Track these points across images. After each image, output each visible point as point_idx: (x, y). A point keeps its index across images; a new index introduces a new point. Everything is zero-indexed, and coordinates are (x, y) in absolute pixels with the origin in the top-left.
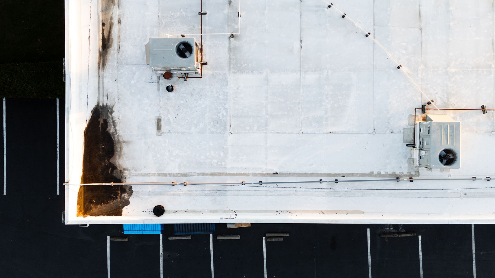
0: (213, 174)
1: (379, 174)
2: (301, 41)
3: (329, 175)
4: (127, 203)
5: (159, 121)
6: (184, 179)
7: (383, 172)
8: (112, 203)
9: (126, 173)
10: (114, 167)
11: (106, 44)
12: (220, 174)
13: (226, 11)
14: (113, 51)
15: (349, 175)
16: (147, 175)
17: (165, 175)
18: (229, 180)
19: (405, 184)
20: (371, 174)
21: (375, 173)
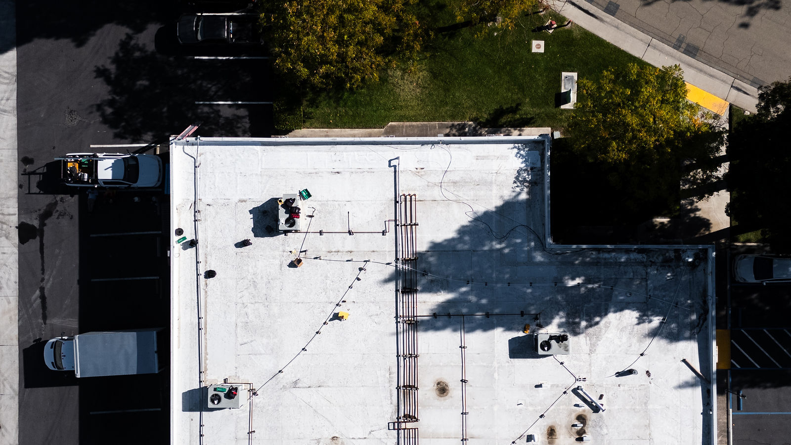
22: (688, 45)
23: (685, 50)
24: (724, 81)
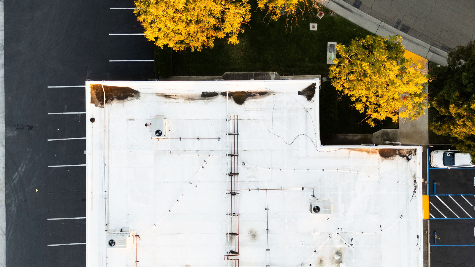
0: (109, 143)
1: (109, 217)
2: (168, 182)
3: (108, 195)
4: (96, 106)
5: (133, 120)
6: (107, 131)
7: (109, 218)
8: (97, 99)
9: (109, 105)
10: (112, 100)
11: (167, 96)
12: (109, 147)
13: (181, 149)
14: (164, 99)
15: (108, 204)
16: (109, 115)
17: (109, 123)
18: (106, 151)
19: (104, 228)
20: (109, 213)
21: (109, 215)
22: (403, 26)
23: (401, 28)
24: (425, 47)
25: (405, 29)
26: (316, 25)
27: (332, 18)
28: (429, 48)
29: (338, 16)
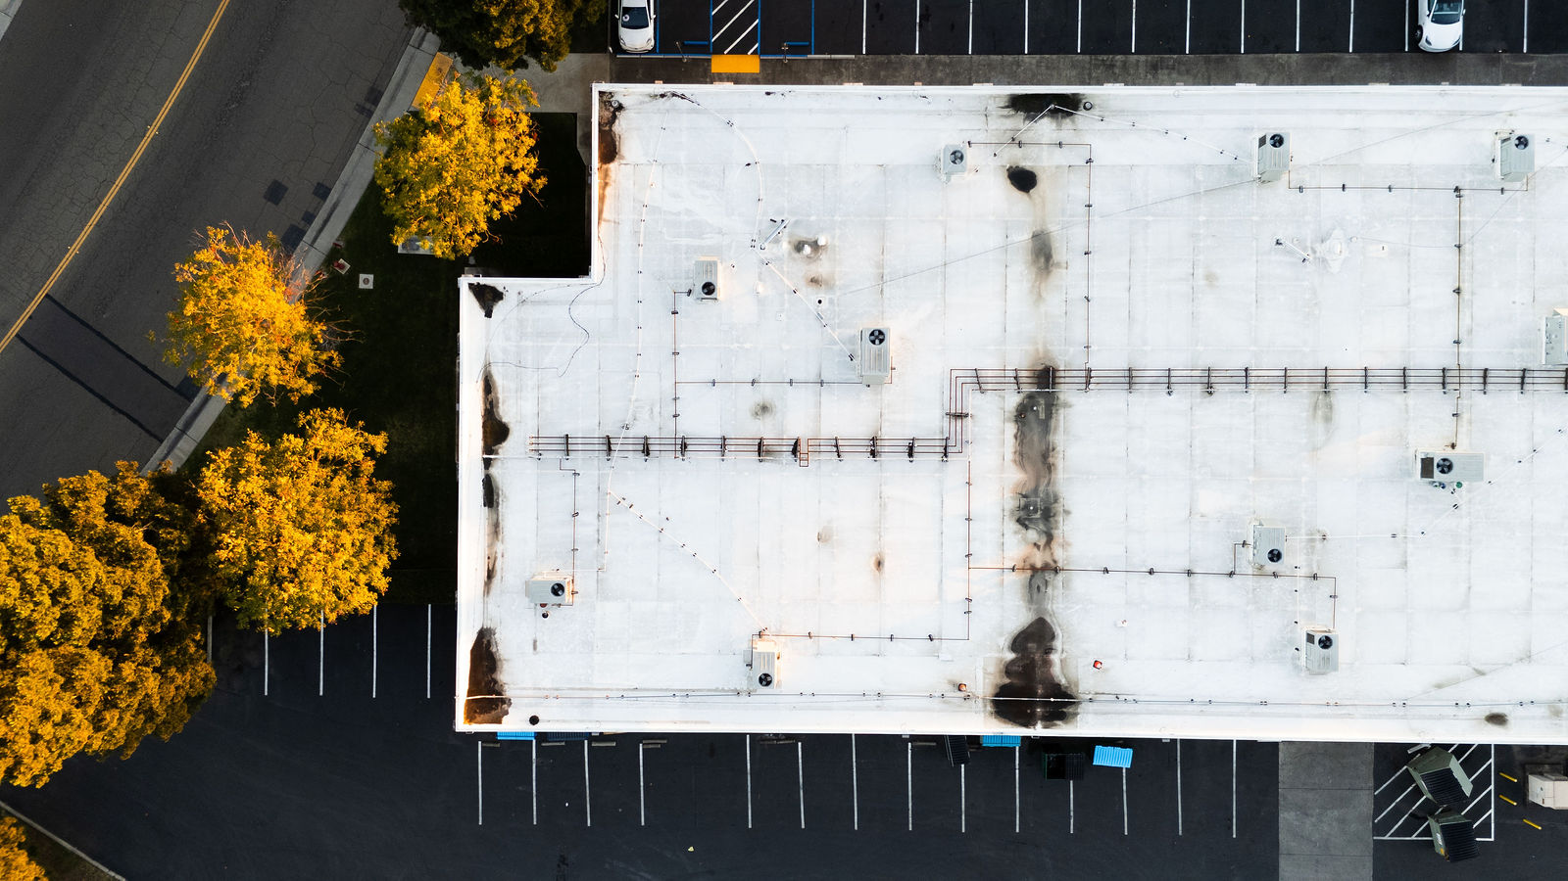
0: (581, 689)
1: (723, 690)
2: (659, 575)
3: (681, 690)
4: (507, 713)
5: (535, 642)
6: (556, 693)
7: (726, 688)
8: (493, 712)
9: (506, 687)
10: (495, 682)
11: (490, 575)
12: (587, 689)
13: (595, 548)
14: (496, 580)
15: (698, 690)
16: (525, 689)
17: (540, 689)
18: (596, 694)
19: (744, 698)
20: (716, 690)
21: (720, 688)
22: (367, 100)
23: (373, 104)
24: (412, 57)
25: (374, 96)
26: (362, 276)
27: (348, 242)
28: (413, 50)
29: (345, 231)
